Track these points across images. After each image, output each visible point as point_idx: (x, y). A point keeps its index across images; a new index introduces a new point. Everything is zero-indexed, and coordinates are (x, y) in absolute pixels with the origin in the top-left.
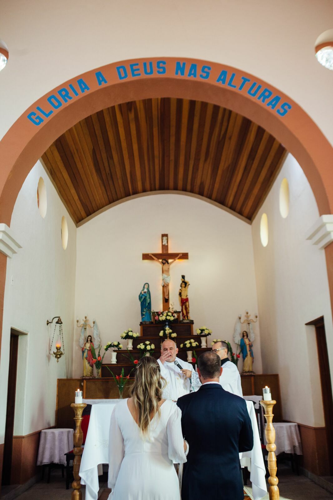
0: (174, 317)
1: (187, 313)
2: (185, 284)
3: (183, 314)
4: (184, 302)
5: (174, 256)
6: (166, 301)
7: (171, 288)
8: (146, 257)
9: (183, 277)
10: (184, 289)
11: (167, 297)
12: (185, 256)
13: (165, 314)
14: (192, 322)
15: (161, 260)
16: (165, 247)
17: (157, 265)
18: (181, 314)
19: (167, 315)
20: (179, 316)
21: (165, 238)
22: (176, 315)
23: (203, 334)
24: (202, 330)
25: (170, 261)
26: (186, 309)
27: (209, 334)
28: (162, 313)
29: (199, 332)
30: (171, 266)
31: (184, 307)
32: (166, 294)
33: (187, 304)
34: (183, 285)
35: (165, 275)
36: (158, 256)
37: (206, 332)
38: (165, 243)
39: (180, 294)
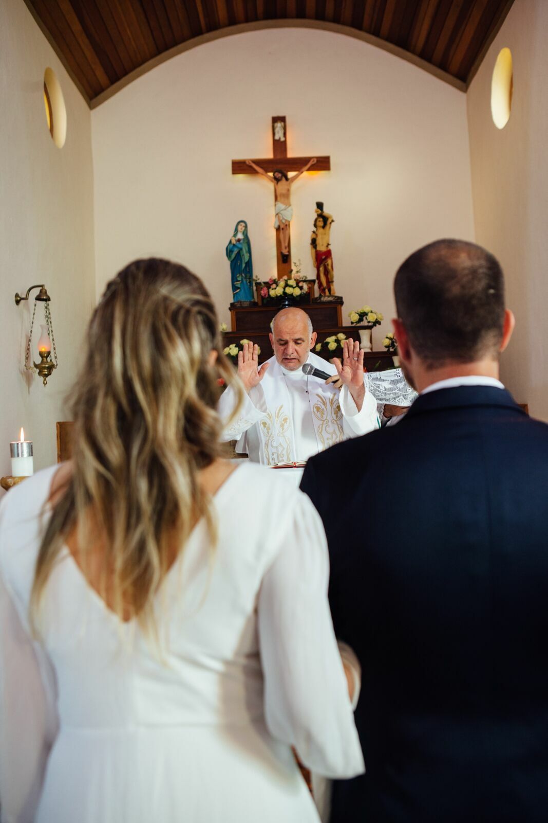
0: (301, 288)
1: (330, 282)
2: (323, 220)
3: (320, 285)
4: (322, 258)
5: (300, 164)
6: (284, 259)
7: (293, 232)
8: (240, 167)
9: (320, 206)
10: (321, 230)
11: (285, 252)
12: (322, 164)
13: (282, 283)
14: (339, 301)
15: (271, 174)
16: (280, 146)
17: (263, 185)
18: (316, 286)
19: (287, 285)
20: (311, 289)
21: (279, 125)
22: (305, 287)
23: (365, 323)
24: (362, 315)
25: (291, 174)
26: (327, 273)
27: (377, 322)
28: (275, 282)
29: (356, 318)
30: (294, 186)
31: (322, 269)
32: (284, 244)
33: (329, 262)
34: (321, 224)
35: (281, 206)
36: (265, 165)
37: (371, 318)
38: (279, 135)
39: (314, 242)
